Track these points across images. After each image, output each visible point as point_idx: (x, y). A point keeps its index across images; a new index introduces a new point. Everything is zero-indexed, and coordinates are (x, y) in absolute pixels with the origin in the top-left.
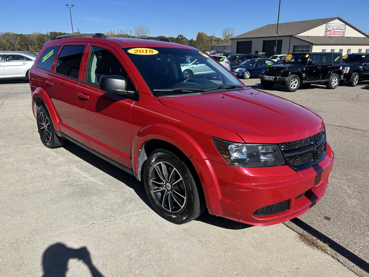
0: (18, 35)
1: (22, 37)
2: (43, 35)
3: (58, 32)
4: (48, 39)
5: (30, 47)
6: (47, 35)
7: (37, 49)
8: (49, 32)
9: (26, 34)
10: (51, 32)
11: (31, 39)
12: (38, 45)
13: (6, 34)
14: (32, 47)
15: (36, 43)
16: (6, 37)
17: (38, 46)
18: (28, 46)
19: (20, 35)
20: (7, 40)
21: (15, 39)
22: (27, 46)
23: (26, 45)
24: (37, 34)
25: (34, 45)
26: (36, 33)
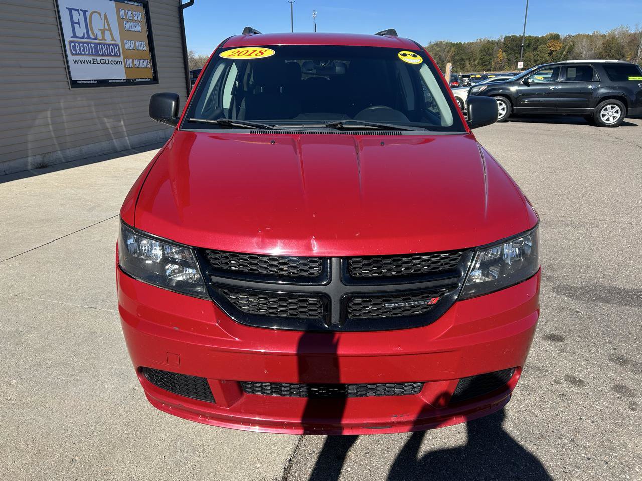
0: (454, 45)
1: (459, 47)
2: (493, 42)
3: (518, 36)
4: (498, 49)
5: (467, 62)
6: (499, 41)
7: (478, 67)
8: (504, 36)
9: (467, 43)
10: (506, 37)
11: (472, 49)
12: (481, 59)
13: (437, 44)
14: (470, 64)
15: (479, 56)
16: (436, 48)
17: (481, 61)
18: (465, 61)
19: (457, 44)
20: (436, 54)
21: (448, 52)
22: (463, 62)
23: (462, 59)
24: (484, 40)
25: (475, 60)
26: (482, 40)
